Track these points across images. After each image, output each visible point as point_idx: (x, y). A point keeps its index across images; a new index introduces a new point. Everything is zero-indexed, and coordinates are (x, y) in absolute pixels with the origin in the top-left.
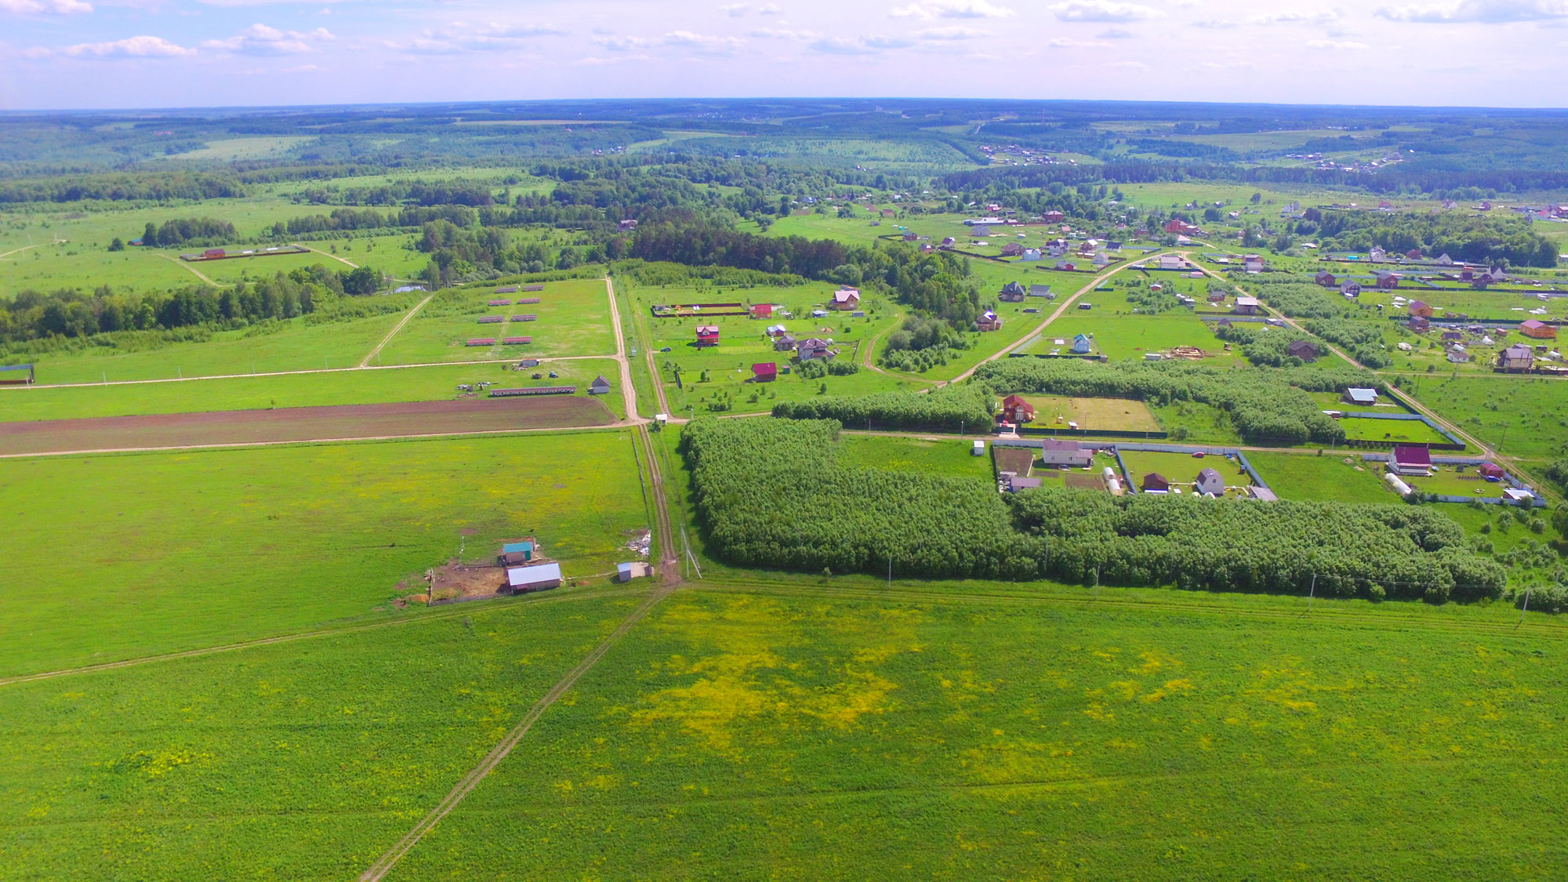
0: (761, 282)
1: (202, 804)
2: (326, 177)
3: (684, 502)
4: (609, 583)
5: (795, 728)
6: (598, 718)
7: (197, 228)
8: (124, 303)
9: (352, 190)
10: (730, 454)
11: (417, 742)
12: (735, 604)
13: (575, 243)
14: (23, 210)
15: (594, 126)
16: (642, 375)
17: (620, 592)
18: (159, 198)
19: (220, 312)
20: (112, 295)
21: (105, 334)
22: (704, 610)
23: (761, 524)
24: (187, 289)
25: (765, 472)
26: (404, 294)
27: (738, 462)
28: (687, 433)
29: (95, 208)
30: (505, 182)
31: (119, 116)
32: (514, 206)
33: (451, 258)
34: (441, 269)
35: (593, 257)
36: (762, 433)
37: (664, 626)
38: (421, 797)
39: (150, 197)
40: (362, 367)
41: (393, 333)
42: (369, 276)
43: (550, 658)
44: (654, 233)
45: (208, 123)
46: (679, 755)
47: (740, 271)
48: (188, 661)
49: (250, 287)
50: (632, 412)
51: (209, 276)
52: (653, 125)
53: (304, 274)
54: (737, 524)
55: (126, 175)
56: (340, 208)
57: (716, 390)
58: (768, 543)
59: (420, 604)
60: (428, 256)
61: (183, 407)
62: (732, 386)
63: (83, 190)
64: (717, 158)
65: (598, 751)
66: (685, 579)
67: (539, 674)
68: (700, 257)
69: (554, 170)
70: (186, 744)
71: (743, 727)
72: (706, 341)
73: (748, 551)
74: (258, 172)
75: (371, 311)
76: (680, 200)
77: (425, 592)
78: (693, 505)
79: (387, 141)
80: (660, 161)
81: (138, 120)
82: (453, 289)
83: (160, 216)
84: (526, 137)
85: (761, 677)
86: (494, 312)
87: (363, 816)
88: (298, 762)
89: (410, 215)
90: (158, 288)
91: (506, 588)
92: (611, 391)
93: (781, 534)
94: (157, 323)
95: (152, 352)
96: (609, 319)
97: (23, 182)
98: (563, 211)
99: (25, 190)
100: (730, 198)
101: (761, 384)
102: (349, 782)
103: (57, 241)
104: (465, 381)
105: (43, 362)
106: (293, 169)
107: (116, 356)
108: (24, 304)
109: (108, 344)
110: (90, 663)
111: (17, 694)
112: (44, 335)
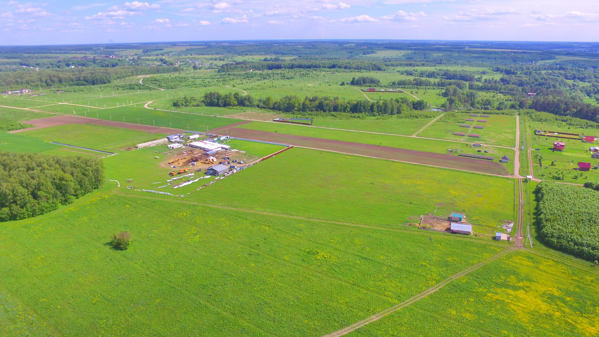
0: (591, 126)
1: (329, 272)
2: (414, 66)
3: (531, 214)
4: (491, 239)
5: (562, 326)
6: (473, 290)
7: (368, 80)
8: (341, 103)
9: (422, 71)
10: (558, 199)
11: (402, 276)
12: (545, 263)
13: (506, 100)
14: (319, 70)
15: (523, 53)
16: (524, 158)
17: (495, 243)
18: (358, 69)
19: (370, 110)
20: (338, 100)
21: (334, 112)
22: (530, 262)
23: (566, 233)
24: (361, 101)
25: (574, 210)
26: (434, 112)
27: (562, 203)
28: (540, 186)
29: (339, 71)
30: (481, 73)
31: (351, 41)
32: (483, 83)
33: (454, 100)
34: (450, 104)
35: (513, 107)
36: (577, 193)
37: (510, 263)
38: (399, 296)
39: (356, 69)
40: (414, 136)
41: (427, 125)
42: (423, 103)
43: (459, 261)
44: (542, 100)
45: (378, 45)
46: (503, 317)
47: (582, 120)
48: (336, 225)
49: (381, 102)
50: (516, 172)
51: (369, 97)
52: (552, 53)
53: (400, 100)
54: (555, 229)
55: (350, 61)
56: (417, 78)
57: (558, 170)
58: (568, 242)
59: (416, 227)
60: (446, 99)
61: (352, 140)
62: (566, 170)
63: (337, 65)
64: (581, 69)
65: (470, 303)
66: (524, 246)
67: (454, 266)
68: (562, 112)
69: (503, 69)
70: (329, 252)
71: (536, 317)
72: (557, 148)
73: (557, 242)
74: (391, 63)
75: (421, 116)
76: (558, 86)
77: (418, 223)
78: (535, 216)
79: (438, 54)
80: (552, 69)
81: (357, 43)
82: (453, 112)
83: (357, 75)
84: (493, 56)
85: (551, 298)
86: (467, 123)
87: (378, 295)
88: (362, 269)
89: (442, 82)
90: (352, 99)
91: (449, 230)
92: (509, 162)
93: (576, 239)
94: (350, 111)
95: (346, 120)
96: (515, 133)
97: (321, 62)
98: (503, 87)
99: (321, 64)
100: (583, 88)
101: (581, 172)
102: (376, 282)
103: (326, 81)
104: (450, 148)
105: (316, 119)
106: (403, 62)
107: (336, 120)
108: (314, 100)
109: (334, 116)
110: (309, 217)
111: (288, 220)
112: (317, 110)
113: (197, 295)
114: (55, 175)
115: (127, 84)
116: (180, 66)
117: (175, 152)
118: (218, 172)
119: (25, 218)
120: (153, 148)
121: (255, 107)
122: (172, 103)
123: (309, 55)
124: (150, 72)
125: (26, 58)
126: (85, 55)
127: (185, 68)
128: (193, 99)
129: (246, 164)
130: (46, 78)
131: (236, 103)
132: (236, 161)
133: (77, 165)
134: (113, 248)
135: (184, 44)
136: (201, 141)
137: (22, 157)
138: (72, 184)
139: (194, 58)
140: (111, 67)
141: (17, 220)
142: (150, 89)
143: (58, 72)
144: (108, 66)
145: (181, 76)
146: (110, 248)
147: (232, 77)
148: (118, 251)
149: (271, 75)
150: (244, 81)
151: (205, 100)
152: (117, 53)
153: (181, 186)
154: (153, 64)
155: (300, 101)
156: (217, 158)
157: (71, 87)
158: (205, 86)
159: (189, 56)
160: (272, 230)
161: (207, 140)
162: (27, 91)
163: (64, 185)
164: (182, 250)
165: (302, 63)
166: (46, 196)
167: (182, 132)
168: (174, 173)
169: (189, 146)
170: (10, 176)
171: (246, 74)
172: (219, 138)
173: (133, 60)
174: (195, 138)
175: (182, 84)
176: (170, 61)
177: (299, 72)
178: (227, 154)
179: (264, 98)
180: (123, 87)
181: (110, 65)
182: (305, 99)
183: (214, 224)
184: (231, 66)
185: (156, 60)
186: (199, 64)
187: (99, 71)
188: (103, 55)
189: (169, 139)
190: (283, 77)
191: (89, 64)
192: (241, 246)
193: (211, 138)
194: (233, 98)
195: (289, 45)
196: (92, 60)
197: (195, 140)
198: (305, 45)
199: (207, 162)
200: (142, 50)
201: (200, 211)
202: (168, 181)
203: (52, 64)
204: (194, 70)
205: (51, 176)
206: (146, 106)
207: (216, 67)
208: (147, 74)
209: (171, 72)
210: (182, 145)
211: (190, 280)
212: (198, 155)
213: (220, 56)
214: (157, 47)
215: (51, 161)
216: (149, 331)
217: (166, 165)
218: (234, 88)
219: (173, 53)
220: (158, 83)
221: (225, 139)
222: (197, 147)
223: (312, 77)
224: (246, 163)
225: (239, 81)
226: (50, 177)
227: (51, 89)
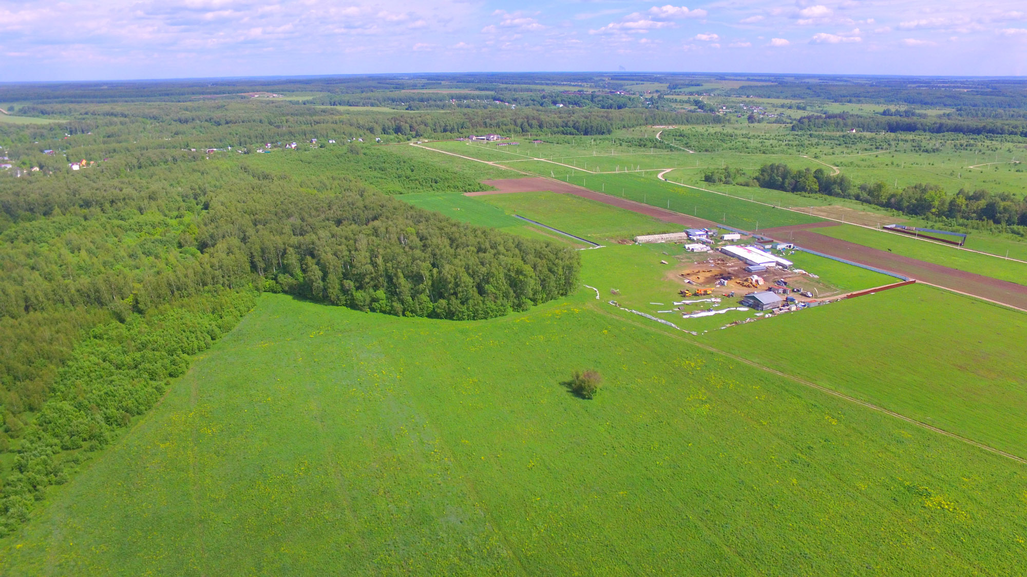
1: (947, 540)
14: (1000, 139)
70: (955, 499)
103: (1013, 162)
105: (973, 235)
107: (1020, 242)
108: (976, 197)
109: (1018, 234)
110: (922, 421)
111: (879, 418)
112: (980, 219)
113: (686, 504)
114: (511, 265)
115: (636, 137)
116: (725, 115)
117: (696, 257)
118: (763, 305)
119: (464, 319)
120: (661, 246)
121: (850, 199)
122: (703, 175)
123: (981, 108)
124: (675, 121)
125: (502, 89)
126: (580, 89)
127: (733, 118)
128: (739, 172)
129: (816, 299)
130: (522, 120)
131: (816, 187)
132: (798, 291)
133: (543, 254)
134: (571, 392)
135: (738, 78)
136: (742, 246)
137: (475, 231)
138: (532, 282)
139: (752, 102)
140: (615, 109)
141: (453, 320)
142: (671, 149)
143: (540, 112)
144: (611, 107)
145: (725, 132)
146: (568, 391)
147: (815, 141)
148: (577, 398)
149: (893, 143)
150: (838, 150)
151: (760, 176)
152: (628, 88)
153: (695, 316)
154: (681, 108)
155: (944, 197)
156: (765, 279)
157: (554, 135)
158: (764, 153)
159: (744, 98)
160: (843, 427)
161: (753, 246)
162: (495, 138)
163: (521, 281)
164: (677, 422)
165: (962, 123)
166: (495, 293)
167: (712, 226)
168: (687, 292)
169: (720, 251)
170: (455, 256)
171: (843, 136)
172: (774, 245)
173: (651, 99)
174: (733, 240)
175: (725, 145)
176: (710, 105)
177: (953, 140)
178: (784, 276)
179: (871, 183)
180: (630, 142)
181: (614, 106)
182: (958, 194)
183: (738, 392)
184: (816, 120)
185: (688, 102)
186: (760, 114)
187: (596, 114)
188: (606, 90)
189: (688, 234)
190: (917, 149)
191: (585, 102)
192: (780, 442)
193: (760, 243)
194: (811, 178)
195: (939, 87)
196: (590, 96)
197: (732, 242)
198: (976, 88)
199: (745, 283)
200: (668, 85)
201: (719, 365)
202: (675, 304)
203: (533, 100)
204: (749, 123)
205: (507, 264)
206: (660, 176)
207: (790, 121)
208: (669, 124)
209: (709, 123)
210: (709, 248)
211: (680, 476)
212: (734, 268)
213: (798, 101)
214: (692, 81)
215: (510, 244)
216: (598, 535)
217: (676, 277)
218: (817, 160)
219: (716, 92)
220: (685, 140)
221: (784, 249)
222: (733, 255)
223: (980, 151)
224: (816, 297)
225: (827, 149)
226: (505, 266)
227: (526, 137)
